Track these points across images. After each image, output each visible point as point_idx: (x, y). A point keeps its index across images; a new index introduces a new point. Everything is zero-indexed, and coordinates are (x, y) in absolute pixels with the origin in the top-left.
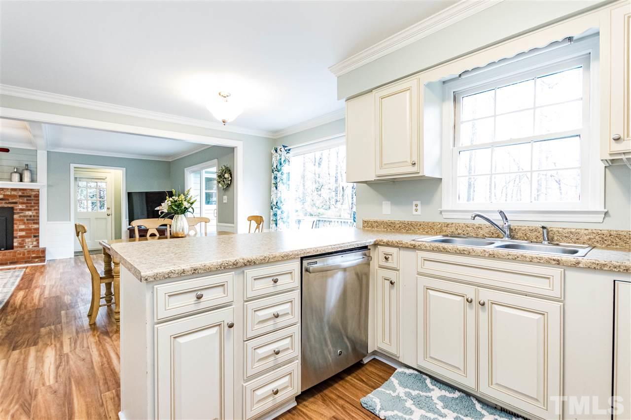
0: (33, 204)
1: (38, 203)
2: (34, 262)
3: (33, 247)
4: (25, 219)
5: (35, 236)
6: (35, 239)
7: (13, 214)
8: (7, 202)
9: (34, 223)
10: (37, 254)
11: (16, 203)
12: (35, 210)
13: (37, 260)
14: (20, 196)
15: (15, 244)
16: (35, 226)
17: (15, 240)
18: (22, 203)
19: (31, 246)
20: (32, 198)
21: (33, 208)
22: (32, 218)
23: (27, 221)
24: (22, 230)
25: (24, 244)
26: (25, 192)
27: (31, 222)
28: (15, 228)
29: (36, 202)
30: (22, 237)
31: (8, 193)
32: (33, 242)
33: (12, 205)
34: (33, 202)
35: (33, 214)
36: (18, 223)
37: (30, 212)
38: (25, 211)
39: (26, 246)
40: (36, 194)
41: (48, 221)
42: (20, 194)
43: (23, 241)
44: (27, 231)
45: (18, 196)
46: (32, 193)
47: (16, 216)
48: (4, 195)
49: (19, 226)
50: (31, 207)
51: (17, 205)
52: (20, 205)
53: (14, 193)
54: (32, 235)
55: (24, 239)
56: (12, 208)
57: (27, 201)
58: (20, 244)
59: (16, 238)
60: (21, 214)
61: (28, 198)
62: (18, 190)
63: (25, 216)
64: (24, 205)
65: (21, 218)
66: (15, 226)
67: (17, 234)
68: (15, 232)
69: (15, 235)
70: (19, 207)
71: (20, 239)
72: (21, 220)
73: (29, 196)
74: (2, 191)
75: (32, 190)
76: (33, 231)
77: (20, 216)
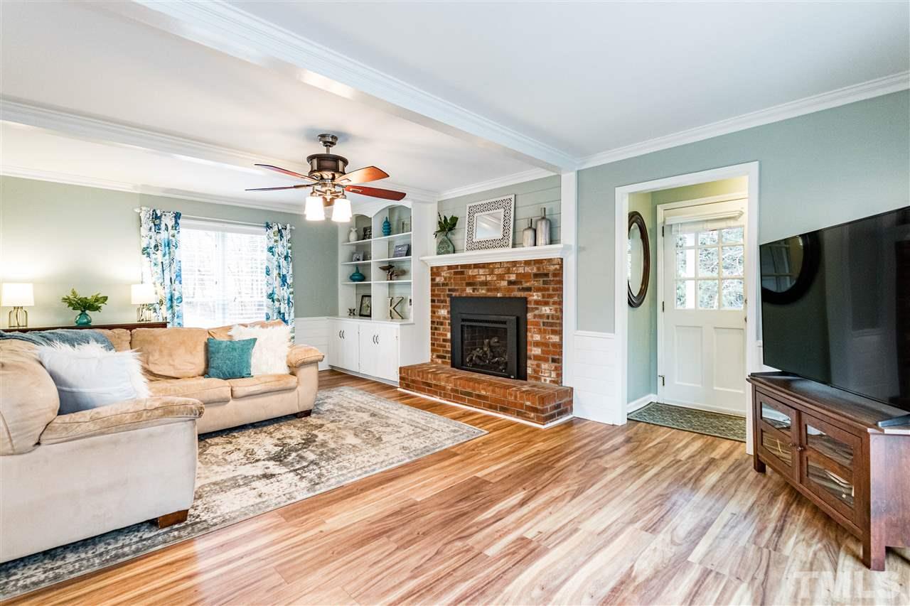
0: (551, 292)
1: (561, 289)
2: (528, 418)
3: (551, 381)
4: (541, 321)
5: (554, 361)
6: (553, 365)
7: (526, 311)
8: (521, 287)
9: (554, 332)
10: (533, 403)
11: (529, 289)
12: (554, 303)
14: (536, 275)
15: (529, 371)
16: (555, 339)
17: (529, 362)
18: (538, 290)
19: (548, 379)
20: (551, 278)
21: (551, 300)
22: (550, 320)
23: (544, 325)
24: (537, 344)
25: (540, 374)
26: (541, 266)
27: (550, 328)
28: (529, 339)
29: (555, 286)
30: (536, 358)
31: (521, 270)
32: (552, 372)
33: (526, 293)
34: (551, 287)
35: (553, 312)
36: (533, 330)
37: (547, 308)
38: (541, 305)
39: (543, 378)
40: (556, 269)
41: (577, 329)
42: (535, 270)
43: (538, 366)
44: (544, 348)
45: (532, 276)
46: (552, 268)
47: (530, 316)
48: (516, 273)
49: (534, 335)
50: (548, 298)
51: (531, 293)
52: (535, 294)
53: (528, 269)
54: (550, 357)
55: (540, 362)
56: (525, 300)
57: (543, 284)
58: (535, 371)
59: (530, 359)
60: (537, 312)
61: (546, 279)
62: (533, 263)
63: (541, 316)
64: (540, 294)
65: (536, 320)
66: (529, 334)
67: (531, 351)
68: (529, 347)
69: (529, 353)
70: (533, 296)
71: (535, 363)
72: (537, 324)
73: (546, 275)
74: (515, 266)
75: (550, 260)
76: (551, 348)
77: (535, 316)
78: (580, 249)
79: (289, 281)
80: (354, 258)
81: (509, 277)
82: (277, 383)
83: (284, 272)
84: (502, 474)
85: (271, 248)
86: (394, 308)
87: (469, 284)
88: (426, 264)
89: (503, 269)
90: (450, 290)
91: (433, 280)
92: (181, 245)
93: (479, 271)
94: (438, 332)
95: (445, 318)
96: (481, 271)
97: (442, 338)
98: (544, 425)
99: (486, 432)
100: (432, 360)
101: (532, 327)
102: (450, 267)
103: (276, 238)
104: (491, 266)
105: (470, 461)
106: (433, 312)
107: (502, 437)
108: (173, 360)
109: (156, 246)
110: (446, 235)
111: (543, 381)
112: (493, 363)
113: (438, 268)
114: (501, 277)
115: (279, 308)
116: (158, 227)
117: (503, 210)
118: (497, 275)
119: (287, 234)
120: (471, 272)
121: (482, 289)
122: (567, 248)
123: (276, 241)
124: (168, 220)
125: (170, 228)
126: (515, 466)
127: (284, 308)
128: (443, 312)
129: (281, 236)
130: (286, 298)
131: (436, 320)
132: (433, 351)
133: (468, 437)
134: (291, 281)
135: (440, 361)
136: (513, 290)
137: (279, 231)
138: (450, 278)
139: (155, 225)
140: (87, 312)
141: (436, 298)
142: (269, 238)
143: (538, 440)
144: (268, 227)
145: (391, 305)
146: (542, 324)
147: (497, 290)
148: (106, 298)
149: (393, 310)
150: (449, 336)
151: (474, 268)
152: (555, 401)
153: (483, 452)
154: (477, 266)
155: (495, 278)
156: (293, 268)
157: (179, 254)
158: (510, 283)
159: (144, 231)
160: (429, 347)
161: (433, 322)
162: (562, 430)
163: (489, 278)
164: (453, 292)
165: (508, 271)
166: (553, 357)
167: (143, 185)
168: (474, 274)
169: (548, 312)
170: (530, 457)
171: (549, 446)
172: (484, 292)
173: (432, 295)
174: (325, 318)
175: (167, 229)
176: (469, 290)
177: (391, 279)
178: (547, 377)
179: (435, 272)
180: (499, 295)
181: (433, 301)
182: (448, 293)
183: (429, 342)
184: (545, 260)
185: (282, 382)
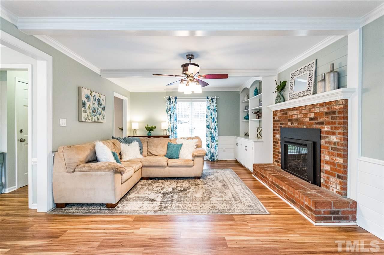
0: (337, 125)
1: (347, 123)
2: (306, 213)
3: (337, 192)
4: (330, 146)
5: (340, 177)
6: (339, 181)
7: (321, 138)
8: (316, 121)
9: (341, 156)
10: (309, 204)
11: (322, 123)
12: (341, 133)
13: (309, 212)
14: (327, 113)
15: (322, 181)
16: (340, 161)
17: (322, 175)
18: (328, 124)
19: (335, 190)
20: (337, 115)
21: (337, 131)
22: (336, 147)
23: (332, 150)
24: (327, 163)
25: (329, 184)
26: (330, 106)
27: (337, 152)
28: (322, 158)
29: (340, 121)
30: (327, 172)
31: (317, 110)
32: (338, 185)
33: (320, 126)
34: (337, 121)
35: (339, 141)
36: (324, 152)
37: (334, 137)
38: (330, 134)
39: (331, 188)
40: (341, 108)
41: (361, 156)
42: (326, 110)
43: (328, 178)
44: (332, 166)
45: (324, 114)
46: (338, 107)
47: (323, 142)
48: (315, 112)
49: (325, 156)
50: (335, 129)
51: (323, 126)
52: (326, 127)
53: (321, 109)
54: (336, 173)
55: (329, 176)
56: (320, 131)
57: (332, 119)
58: (326, 182)
59: (323, 172)
60: (327, 140)
61: (333, 116)
62: (324, 104)
63: (330, 143)
64: (329, 127)
65: (327, 145)
66: (322, 155)
67: (323, 167)
68: (322, 164)
69: (322, 168)
70: (325, 128)
71: (326, 175)
72: (327, 148)
73: (334, 113)
74: (313, 108)
75: (336, 102)
76: (337, 167)
77: (326, 142)
78: (364, 91)
79: (216, 120)
80: (246, 109)
81: (310, 115)
82: (184, 163)
83: (213, 116)
84: (241, 244)
85: (208, 107)
86: (259, 133)
87: (289, 120)
88: (270, 109)
89: (307, 110)
90: (281, 124)
91: (274, 118)
92: (177, 108)
93: (294, 112)
94: (276, 147)
95: (279, 140)
96: (295, 112)
97: (277, 151)
98: (316, 222)
99: (268, 213)
100: (273, 163)
101: (324, 150)
102: (281, 111)
103: (210, 102)
104: (300, 109)
105: (235, 227)
106: (274, 136)
107: (274, 220)
108: (157, 149)
109: (169, 109)
110: (280, 93)
111: (331, 190)
112: (303, 170)
113: (276, 111)
114: (305, 115)
115: (211, 131)
116: (170, 102)
117: (309, 71)
118: (304, 114)
119: (215, 100)
120: (291, 113)
121: (296, 123)
122: (353, 91)
123: (210, 104)
124: (173, 100)
125: (173, 102)
126: (256, 243)
127: (213, 131)
128: (278, 136)
129: (213, 101)
130: (214, 127)
131: (275, 140)
132: (274, 157)
133: (253, 212)
134: (217, 120)
135: (276, 163)
136: (312, 124)
137: (212, 99)
138: (281, 117)
139: (169, 102)
140: (150, 131)
141: (275, 128)
142: (208, 103)
143: (298, 232)
144: (208, 98)
145: (258, 131)
146: (330, 149)
147: (304, 124)
148: (155, 127)
149: (258, 134)
150: (280, 151)
151: (292, 110)
152: (331, 208)
153: (250, 225)
154: (293, 109)
155: (302, 116)
156: (217, 114)
157: (177, 111)
158: (311, 119)
159: (166, 105)
160: (272, 155)
161: (274, 142)
162: (329, 232)
163: (299, 116)
164: (282, 125)
165: (310, 112)
166: (338, 174)
167: (167, 89)
168: (292, 114)
169: (335, 140)
170: (276, 241)
171: (302, 240)
172: (296, 125)
173: (274, 127)
174: (233, 136)
175: (172, 103)
176: (289, 124)
177: (258, 118)
178: (334, 187)
179: (275, 113)
180: (304, 127)
181: (274, 130)
182: (280, 125)
183: (272, 152)
184: (333, 101)
185: (186, 163)
